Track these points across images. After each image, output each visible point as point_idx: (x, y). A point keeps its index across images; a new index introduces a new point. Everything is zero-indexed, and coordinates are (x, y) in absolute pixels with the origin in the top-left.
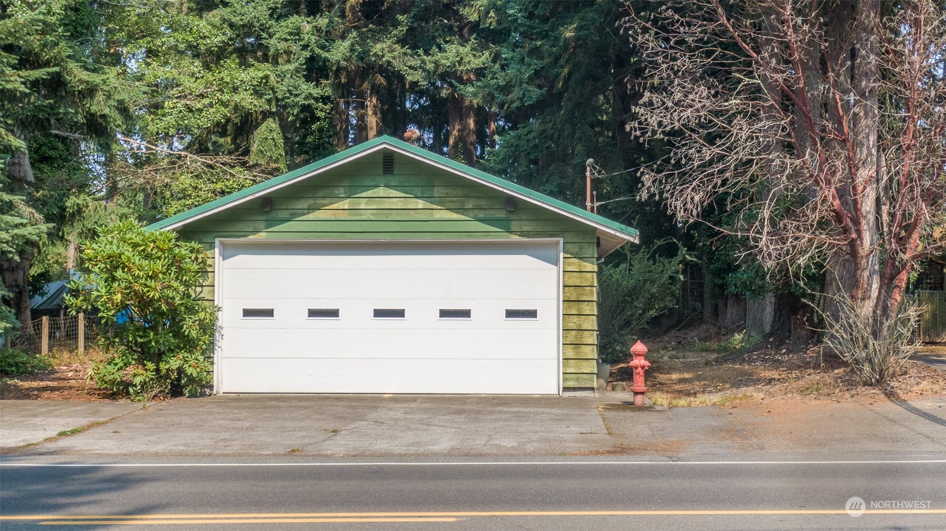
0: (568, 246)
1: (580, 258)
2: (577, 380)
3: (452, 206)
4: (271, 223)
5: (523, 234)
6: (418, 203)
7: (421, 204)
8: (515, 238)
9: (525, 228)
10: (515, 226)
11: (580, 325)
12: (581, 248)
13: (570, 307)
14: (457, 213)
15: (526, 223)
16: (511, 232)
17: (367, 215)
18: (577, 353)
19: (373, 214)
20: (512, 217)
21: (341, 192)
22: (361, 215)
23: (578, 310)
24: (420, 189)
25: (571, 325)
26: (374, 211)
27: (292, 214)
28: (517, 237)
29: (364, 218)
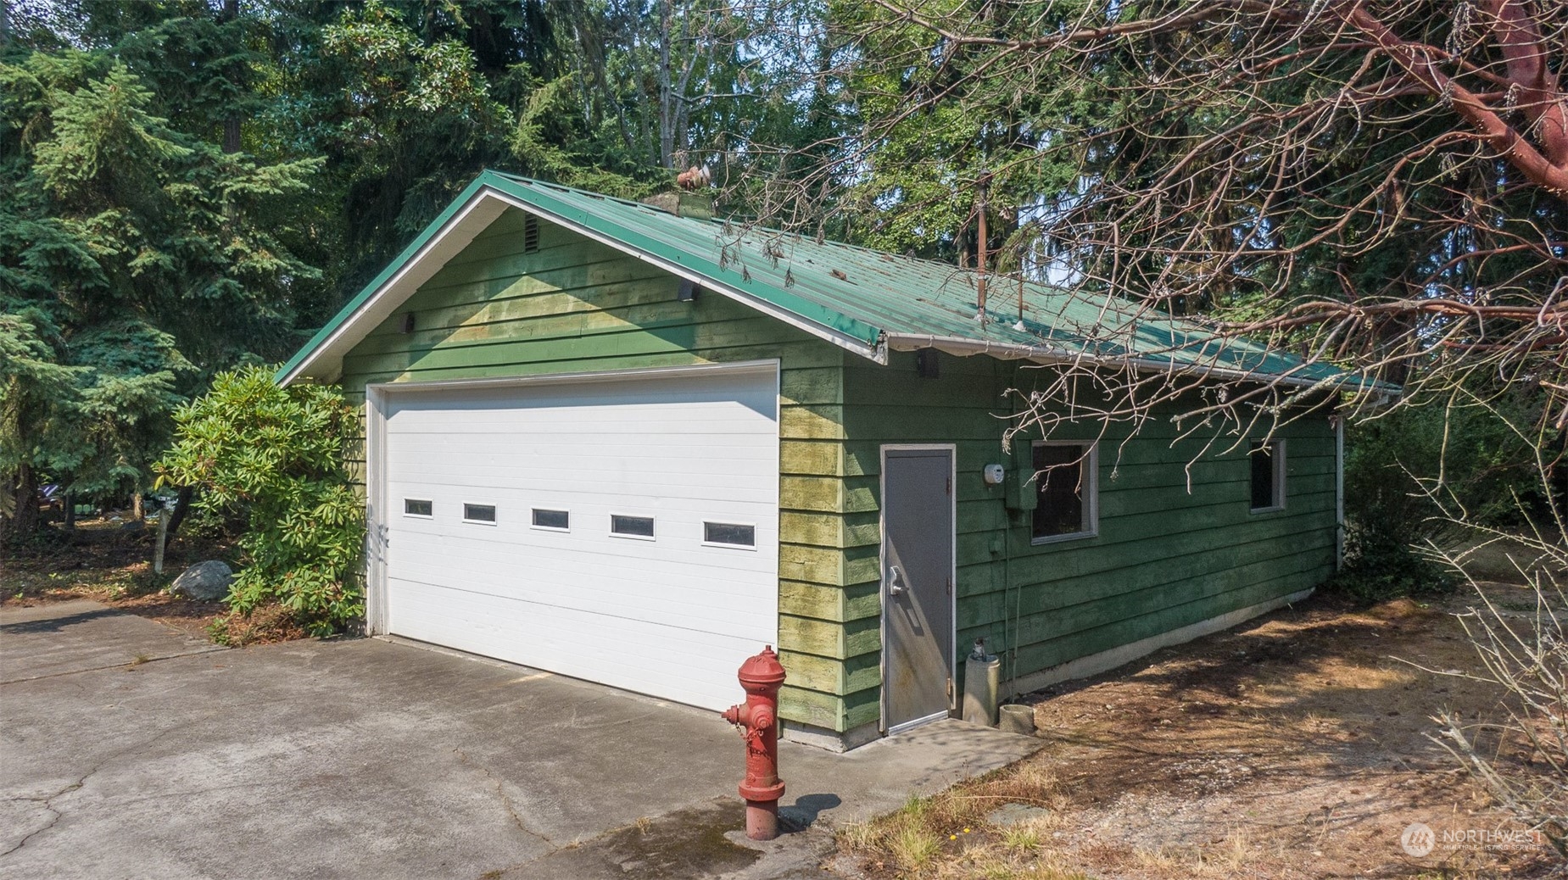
0: (791, 378)
1: (812, 407)
2: (805, 703)
3: (611, 302)
4: (419, 353)
5: (717, 355)
6: (567, 302)
7: (570, 302)
8: (701, 364)
9: (719, 341)
10: (702, 339)
11: (812, 571)
12: (814, 383)
13: (793, 526)
14: (618, 316)
15: (720, 328)
16: (695, 351)
17: (509, 332)
18: (805, 638)
19: (516, 330)
20: (698, 318)
21: (480, 293)
22: (501, 333)
23: (809, 532)
24: (569, 272)
25: (795, 571)
26: (517, 324)
27: (433, 339)
28: (704, 361)
29: (505, 337)
